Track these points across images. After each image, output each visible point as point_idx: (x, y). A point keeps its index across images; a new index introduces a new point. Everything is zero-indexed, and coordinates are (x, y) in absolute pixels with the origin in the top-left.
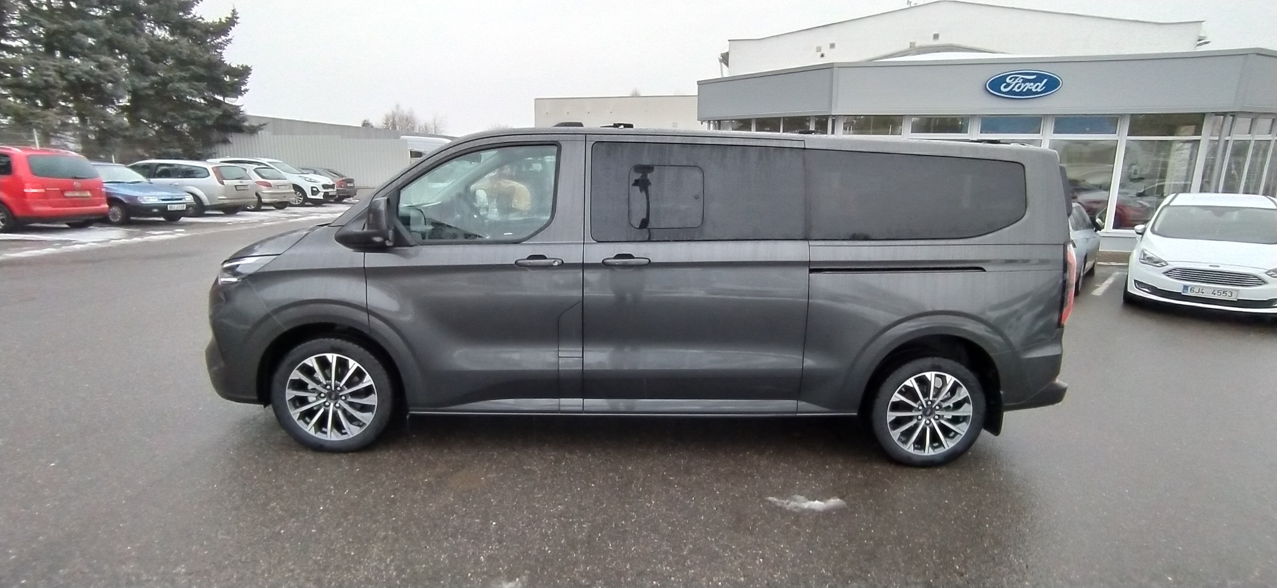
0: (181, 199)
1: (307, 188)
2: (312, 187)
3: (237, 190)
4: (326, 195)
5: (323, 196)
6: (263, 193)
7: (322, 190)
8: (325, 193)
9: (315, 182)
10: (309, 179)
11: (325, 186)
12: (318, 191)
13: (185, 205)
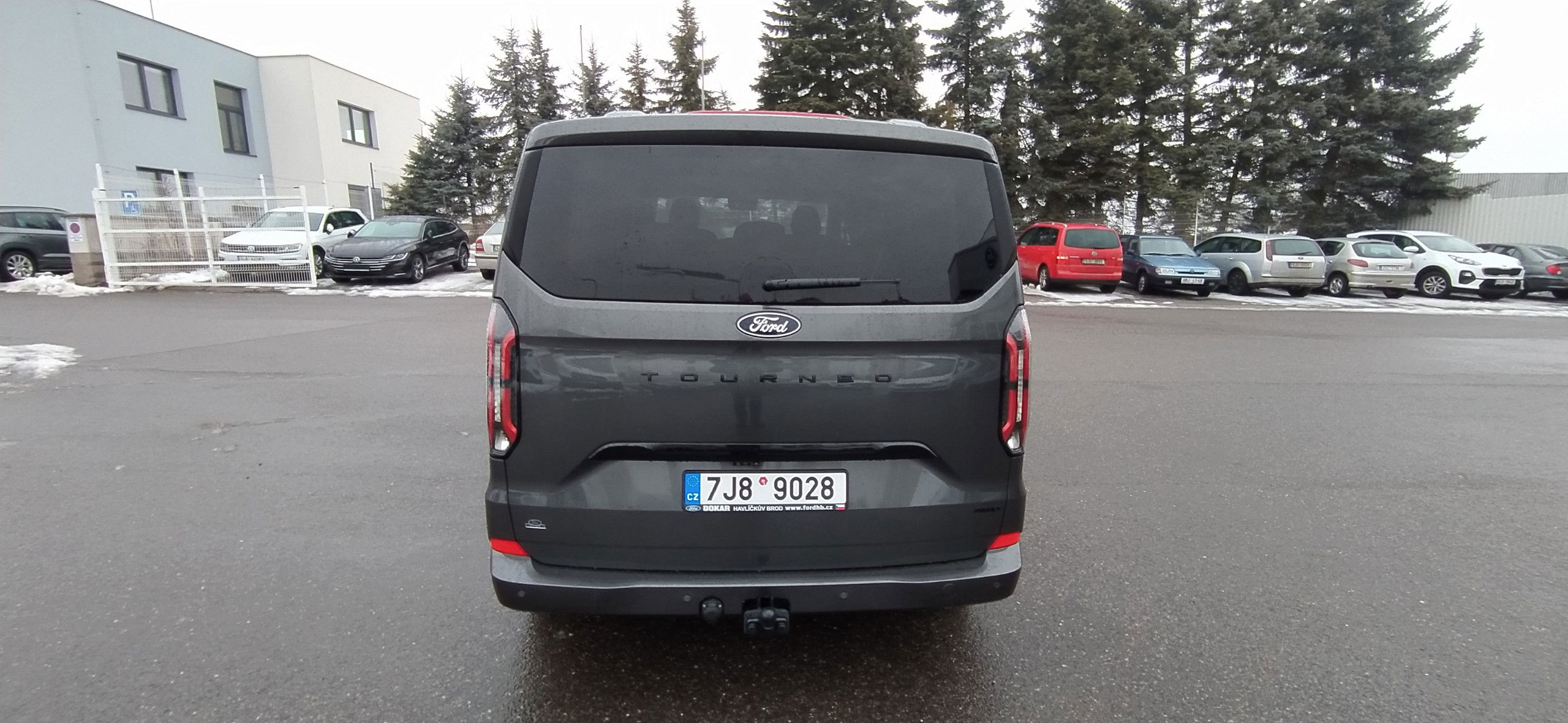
0: (1203, 273)
1: (1454, 271)
2: (1463, 272)
3: (1290, 267)
4: (1487, 284)
5: (1480, 286)
6: (1354, 274)
7: (1481, 277)
8: (1486, 280)
9: (1473, 264)
10: (1462, 260)
11: (1487, 271)
12: (1473, 278)
13: (1203, 280)
